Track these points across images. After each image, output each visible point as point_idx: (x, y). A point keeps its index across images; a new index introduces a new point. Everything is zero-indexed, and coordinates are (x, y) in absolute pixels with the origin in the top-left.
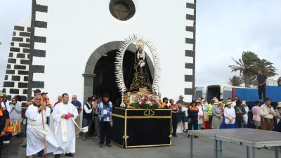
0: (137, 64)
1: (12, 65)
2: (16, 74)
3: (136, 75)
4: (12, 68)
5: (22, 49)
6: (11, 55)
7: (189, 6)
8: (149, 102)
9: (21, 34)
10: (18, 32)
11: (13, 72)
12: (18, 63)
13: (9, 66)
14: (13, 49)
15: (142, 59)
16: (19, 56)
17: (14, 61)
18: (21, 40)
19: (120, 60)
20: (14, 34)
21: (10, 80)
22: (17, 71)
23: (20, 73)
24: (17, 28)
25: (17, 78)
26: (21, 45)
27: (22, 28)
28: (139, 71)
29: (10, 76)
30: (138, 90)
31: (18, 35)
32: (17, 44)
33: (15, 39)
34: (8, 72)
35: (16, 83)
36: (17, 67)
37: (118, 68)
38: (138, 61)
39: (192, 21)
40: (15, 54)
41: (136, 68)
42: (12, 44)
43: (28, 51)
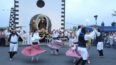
1: (11, 21)
2: (12, 23)
4: (11, 22)
6: (11, 17)
7: (63, 1)
8: (43, 32)
10: (12, 10)
11: (11, 23)
12: (13, 20)
13: (10, 21)
14: (11, 16)
17: (11, 19)
20: (11, 11)
21: (11, 25)
22: (12, 22)
23: (13, 23)
25: (13, 25)
26: (13, 14)
28: (42, 24)
29: (11, 24)
31: (12, 11)
33: (11, 12)
34: (10, 23)
35: (13, 26)
36: (12, 21)
39: (64, 6)
40: (12, 17)
42: (11, 14)
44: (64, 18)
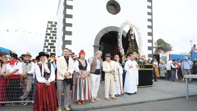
0: (130, 38)
1: (47, 43)
2: (49, 48)
3: (130, 44)
4: (47, 45)
5: (52, 34)
6: (46, 37)
7: (148, 7)
9: (51, 26)
10: (50, 25)
11: (47, 47)
12: (50, 42)
13: (45, 44)
14: (47, 34)
15: (132, 35)
16: (50, 38)
17: (48, 41)
18: (51, 29)
19: (120, 35)
20: (48, 25)
22: (49, 46)
23: (51, 47)
24: (49, 22)
25: (49, 50)
26: (51, 32)
27: (52, 22)
28: (132, 42)
29: (46, 49)
31: (49, 27)
32: (49, 31)
33: (48, 29)
34: (45, 47)
36: (49, 44)
37: (119, 40)
39: (151, 16)
40: (48, 37)
41: (130, 40)
42: (47, 31)
43: (55, 35)
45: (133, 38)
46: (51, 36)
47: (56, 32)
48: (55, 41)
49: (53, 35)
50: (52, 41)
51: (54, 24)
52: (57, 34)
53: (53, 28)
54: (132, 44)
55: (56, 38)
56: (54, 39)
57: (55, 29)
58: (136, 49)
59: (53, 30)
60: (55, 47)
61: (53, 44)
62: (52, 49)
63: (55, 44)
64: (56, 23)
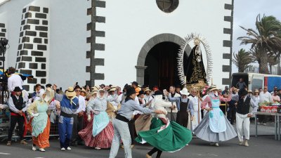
0: (195, 59)
1: (29, 52)
2: (33, 61)
3: (195, 69)
4: (29, 55)
5: (38, 32)
6: (27, 39)
9: (37, 15)
11: (30, 59)
12: (35, 49)
13: (26, 53)
14: (29, 33)
15: (198, 55)
16: (36, 40)
17: (31, 47)
18: (37, 22)
19: (181, 56)
20: (31, 15)
21: (27, 67)
22: (34, 58)
23: (37, 60)
24: (32, 8)
25: (35, 66)
26: (37, 28)
27: (37, 9)
28: (197, 66)
29: (27, 64)
30: (197, 82)
31: (33, 17)
32: (33, 28)
33: (30, 21)
35: (34, 72)
36: (34, 53)
37: (180, 63)
38: (196, 57)
40: (32, 38)
41: (194, 63)
43: (45, 35)
44: (229, 48)
45: (199, 60)
46: (38, 36)
47: (46, 29)
48: (44, 48)
49: (42, 35)
50: (39, 47)
51: (41, 11)
52: (48, 32)
53: (41, 20)
54: (198, 69)
55: (46, 41)
56: (43, 43)
57: (45, 23)
58: (203, 75)
59: (41, 24)
60: (44, 60)
61: (41, 54)
62: (39, 64)
63: (46, 54)
64: (46, 10)
